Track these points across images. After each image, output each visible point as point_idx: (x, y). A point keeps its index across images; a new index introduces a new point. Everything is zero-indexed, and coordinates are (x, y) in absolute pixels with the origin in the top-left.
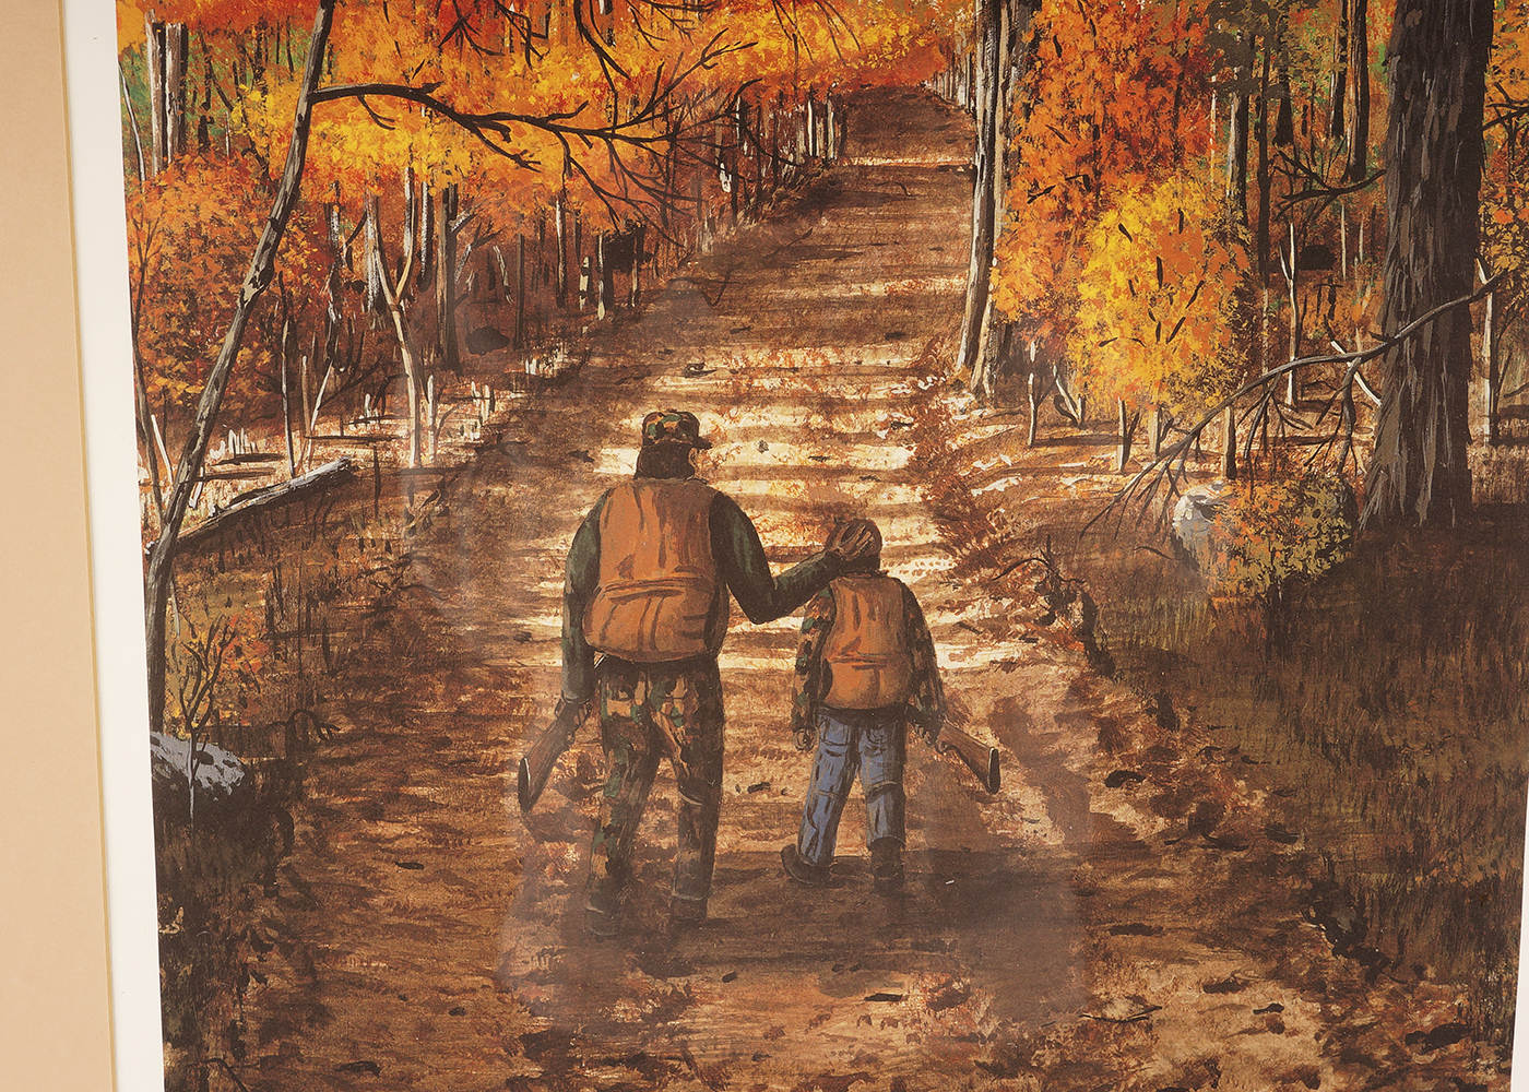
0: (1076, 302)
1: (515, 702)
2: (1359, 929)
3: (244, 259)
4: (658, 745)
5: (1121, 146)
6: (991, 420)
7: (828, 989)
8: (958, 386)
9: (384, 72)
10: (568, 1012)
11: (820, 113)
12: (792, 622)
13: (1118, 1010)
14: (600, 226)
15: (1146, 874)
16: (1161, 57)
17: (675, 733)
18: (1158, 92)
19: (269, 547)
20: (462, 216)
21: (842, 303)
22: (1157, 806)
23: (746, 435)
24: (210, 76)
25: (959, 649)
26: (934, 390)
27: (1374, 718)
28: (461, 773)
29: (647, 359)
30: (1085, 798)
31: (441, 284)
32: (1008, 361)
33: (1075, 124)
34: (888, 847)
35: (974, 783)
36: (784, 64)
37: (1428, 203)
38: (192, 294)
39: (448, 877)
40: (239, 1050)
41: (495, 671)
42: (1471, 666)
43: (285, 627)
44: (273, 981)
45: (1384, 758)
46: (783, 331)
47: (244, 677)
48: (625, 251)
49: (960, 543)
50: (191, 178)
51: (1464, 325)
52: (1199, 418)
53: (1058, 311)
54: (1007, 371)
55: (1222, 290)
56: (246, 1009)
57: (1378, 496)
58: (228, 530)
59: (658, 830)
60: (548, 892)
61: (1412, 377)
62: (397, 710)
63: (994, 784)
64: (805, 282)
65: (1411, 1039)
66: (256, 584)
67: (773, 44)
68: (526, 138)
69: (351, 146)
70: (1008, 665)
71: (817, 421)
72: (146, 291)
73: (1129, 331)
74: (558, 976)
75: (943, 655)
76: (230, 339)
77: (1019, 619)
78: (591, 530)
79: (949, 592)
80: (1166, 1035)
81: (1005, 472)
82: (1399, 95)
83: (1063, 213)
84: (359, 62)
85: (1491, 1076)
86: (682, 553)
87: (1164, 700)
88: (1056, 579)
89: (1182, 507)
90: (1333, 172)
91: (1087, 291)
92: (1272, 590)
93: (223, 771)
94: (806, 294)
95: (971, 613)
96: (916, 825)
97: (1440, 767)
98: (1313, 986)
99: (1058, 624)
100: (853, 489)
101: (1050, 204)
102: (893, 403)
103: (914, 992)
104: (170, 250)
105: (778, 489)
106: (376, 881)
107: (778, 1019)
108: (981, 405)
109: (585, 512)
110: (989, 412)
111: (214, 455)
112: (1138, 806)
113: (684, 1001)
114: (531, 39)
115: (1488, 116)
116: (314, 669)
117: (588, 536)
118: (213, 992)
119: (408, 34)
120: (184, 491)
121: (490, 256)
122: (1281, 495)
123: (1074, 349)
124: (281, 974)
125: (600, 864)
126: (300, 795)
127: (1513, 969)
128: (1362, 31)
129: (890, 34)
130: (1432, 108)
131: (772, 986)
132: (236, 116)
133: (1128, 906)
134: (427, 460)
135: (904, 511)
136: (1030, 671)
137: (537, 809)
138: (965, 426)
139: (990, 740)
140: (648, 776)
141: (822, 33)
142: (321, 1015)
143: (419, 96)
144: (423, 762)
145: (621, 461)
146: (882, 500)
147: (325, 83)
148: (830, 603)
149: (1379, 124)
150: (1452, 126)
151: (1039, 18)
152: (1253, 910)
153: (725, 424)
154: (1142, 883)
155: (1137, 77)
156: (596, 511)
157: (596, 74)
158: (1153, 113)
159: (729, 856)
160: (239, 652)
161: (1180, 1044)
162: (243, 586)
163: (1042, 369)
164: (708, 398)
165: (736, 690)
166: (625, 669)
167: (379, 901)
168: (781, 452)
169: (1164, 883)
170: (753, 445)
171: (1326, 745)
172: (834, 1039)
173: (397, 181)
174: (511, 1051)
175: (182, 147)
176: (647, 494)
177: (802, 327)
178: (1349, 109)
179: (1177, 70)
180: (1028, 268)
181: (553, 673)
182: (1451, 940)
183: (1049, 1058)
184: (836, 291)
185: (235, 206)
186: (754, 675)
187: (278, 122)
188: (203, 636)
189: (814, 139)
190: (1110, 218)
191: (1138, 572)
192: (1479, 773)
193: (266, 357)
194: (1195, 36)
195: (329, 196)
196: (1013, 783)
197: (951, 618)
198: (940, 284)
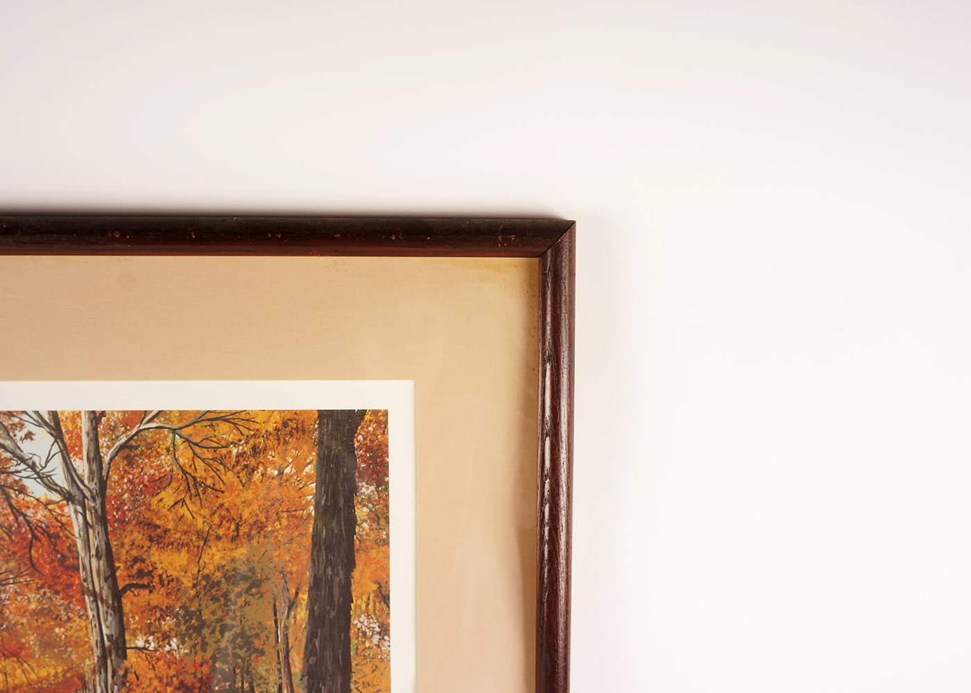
16: (189, 679)
128: (288, 666)
129: (52, 671)
141: (19, 672)
151: (126, 663)
179: (198, 685)
194: (205, 669)
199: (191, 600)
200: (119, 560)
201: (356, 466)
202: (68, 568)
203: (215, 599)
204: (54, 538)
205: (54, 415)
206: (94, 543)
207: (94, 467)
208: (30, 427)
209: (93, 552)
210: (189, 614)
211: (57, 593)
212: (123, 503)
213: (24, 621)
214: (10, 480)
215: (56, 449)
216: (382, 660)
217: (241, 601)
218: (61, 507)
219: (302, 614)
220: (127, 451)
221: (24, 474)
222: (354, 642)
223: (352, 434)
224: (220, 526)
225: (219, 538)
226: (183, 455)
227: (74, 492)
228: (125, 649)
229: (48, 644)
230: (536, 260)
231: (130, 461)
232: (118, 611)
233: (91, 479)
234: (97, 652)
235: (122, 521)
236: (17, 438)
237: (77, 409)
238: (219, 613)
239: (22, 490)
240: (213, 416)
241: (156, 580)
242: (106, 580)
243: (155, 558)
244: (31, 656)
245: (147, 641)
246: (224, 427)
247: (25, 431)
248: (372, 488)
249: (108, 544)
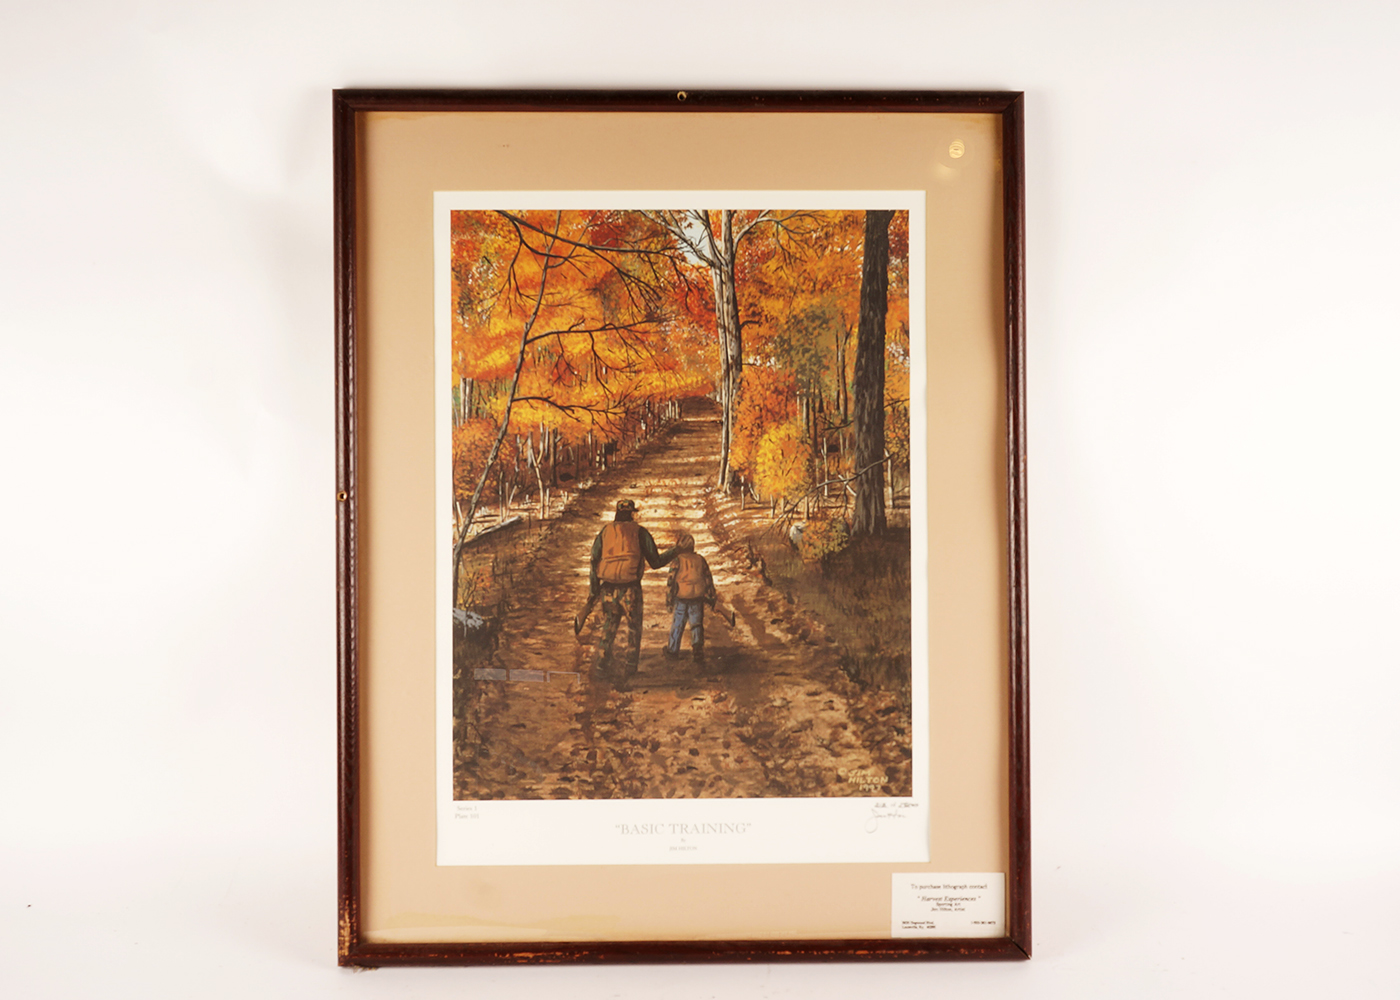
0: (756, 463)
1: (574, 597)
2: (858, 672)
3: (489, 452)
4: (621, 612)
5: (769, 414)
6: (729, 502)
7: (679, 696)
8: (719, 491)
9: (535, 393)
10: (591, 705)
11: (673, 404)
12: (666, 569)
13: (778, 703)
14: (603, 440)
15: (785, 654)
16: (781, 386)
17: (627, 607)
18: (780, 397)
19: (493, 545)
20: (559, 438)
21: (682, 464)
22: (787, 631)
23: (650, 507)
24: (480, 394)
25: (721, 578)
26: (711, 492)
27: (859, 599)
28: (556, 622)
29: (618, 483)
30: (764, 628)
31: (552, 459)
32: (735, 483)
33: (754, 407)
34: (698, 647)
35: (727, 623)
36: (662, 390)
37: (868, 430)
38: (471, 463)
39: (550, 658)
40: (478, 719)
41: (567, 586)
42: (890, 582)
43: (498, 572)
44: (490, 695)
45: (864, 613)
46: (662, 473)
47: (484, 589)
48: (611, 448)
49: (721, 542)
50: (473, 426)
51: (881, 470)
52: (797, 500)
53: (749, 467)
54: (734, 486)
55: (803, 459)
56: (480, 705)
57: (856, 525)
58: (480, 539)
59: (621, 641)
60: (584, 663)
61: (866, 486)
62: (535, 600)
63: (733, 624)
64: (669, 458)
65: (878, 712)
66: (489, 558)
67: (658, 383)
68: (580, 413)
69: (524, 416)
70: (737, 583)
71: (673, 502)
72: (457, 462)
73: (773, 472)
74: (587, 692)
75: (716, 580)
76: (483, 477)
77: (740, 567)
78: (600, 539)
79: (717, 559)
80: (794, 711)
81: (735, 518)
82: (857, 397)
83: (751, 435)
84: (527, 390)
85: (906, 725)
86: (629, 546)
87: (789, 594)
88: (752, 553)
89: (793, 529)
90: (837, 422)
91: (759, 460)
92: (823, 557)
93: (476, 621)
94: (669, 461)
95: (725, 566)
96: (708, 638)
97: (882, 616)
98: (843, 693)
99: (753, 569)
100: (685, 525)
101: (747, 432)
102: (698, 496)
103: (708, 697)
104: (465, 449)
105: (661, 525)
106: (526, 659)
107: (662, 707)
108: (726, 497)
109: (598, 533)
110: (729, 499)
111: (477, 515)
112: (782, 631)
113: (630, 701)
114: (582, 382)
115: (886, 404)
116: (508, 586)
117: (598, 540)
118: (469, 699)
119: (543, 381)
120: (467, 527)
121: (568, 450)
122: (825, 525)
123: (756, 479)
124: (493, 692)
125: (602, 653)
126: (502, 629)
127: (910, 686)
128: (844, 378)
129: (695, 380)
130: (868, 401)
131: (661, 695)
132: (488, 407)
133: (780, 666)
134: (546, 516)
135: (702, 532)
136: (744, 585)
137: (581, 634)
138: (721, 504)
139: (732, 608)
140: (618, 622)
141: (673, 380)
142: (507, 707)
143: (546, 400)
144: (543, 618)
145: (609, 516)
146: (695, 528)
147: (516, 396)
148: (678, 562)
149: (851, 406)
150: (874, 407)
151: (742, 374)
152: (822, 667)
153: (643, 504)
154: (784, 658)
155: (773, 392)
156: (601, 533)
157: (602, 393)
158: (779, 403)
159: (645, 650)
160: (483, 581)
161: (799, 714)
162: (485, 559)
163: (746, 485)
164: (638, 496)
165: (647, 592)
166: (610, 586)
167: (527, 666)
168: (662, 513)
169: (792, 658)
170: (653, 510)
171: (844, 610)
172: (681, 714)
173: (538, 427)
174: (571, 719)
175: (470, 416)
176: (618, 527)
177: (668, 472)
178: (841, 402)
179: (786, 390)
180: (740, 453)
181: (586, 587)
182: (889, 676)
183: (754, 720)
184: (679, 461)
185: (486, 435)
186: (653, 587)
187: (501, 408)
188: (471, 575)
189: (672, 412)
190: (766, 436)
191: (779, 551)
192: (895, 618)
193: (495, 483)
194: (791, 379)
195: (516, 432)
196: (740, 624)
197: (718, 567)
198: (712, 458)
199: (785, 332)
200: (741, 305)
201: (887, 246)
202: (709, 310)
203: (800, 331)
204: (701, 291)
205: (706, 212)
206: (726, 294)
207: (728, 245)
208: (691, 220)
209: (725, 300)
210: (783, 341)
211: (701, 326)
212: (745, 268)
213: (679, 346)
214: (676, 253)
215: (706, 233)
216: (905, 373)
217: (816, 333)
218: (707, 271)
219: (854, 341)
220: (749, 235)
221: (685, 249)
222: (887, 361)
223: (887, 226)
224: (804, 283)
225: (803, 291)
226: (782, 238)
227: (716, 261)
228: (741, 364)
229: (691, 362)
230: (1001, 115)
231: (750, 242)
232: (739, 339)
233: (726, 253)
234: (724, 367)
235: (743, 280)
236: (683, 227)
237: (719, 208)
238: (802, 341)
239: (684, 259)
240: (802, 213)
241: (764, 318)
242: (732, 318)
243: (763, 304)
244: (682, 369)
245: (756, 360)
246: (808, 220)
247: (688, 222)
248: (899, 260)
249: (734, 295)
